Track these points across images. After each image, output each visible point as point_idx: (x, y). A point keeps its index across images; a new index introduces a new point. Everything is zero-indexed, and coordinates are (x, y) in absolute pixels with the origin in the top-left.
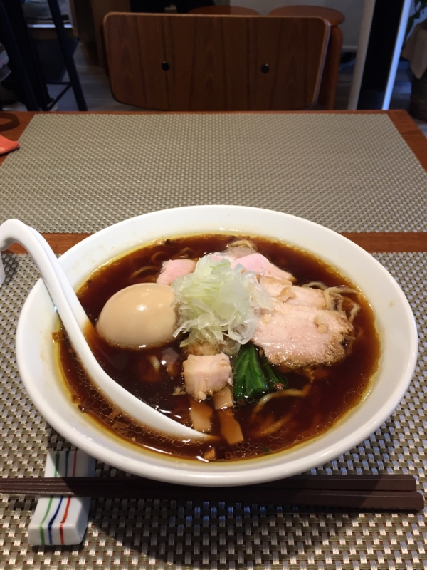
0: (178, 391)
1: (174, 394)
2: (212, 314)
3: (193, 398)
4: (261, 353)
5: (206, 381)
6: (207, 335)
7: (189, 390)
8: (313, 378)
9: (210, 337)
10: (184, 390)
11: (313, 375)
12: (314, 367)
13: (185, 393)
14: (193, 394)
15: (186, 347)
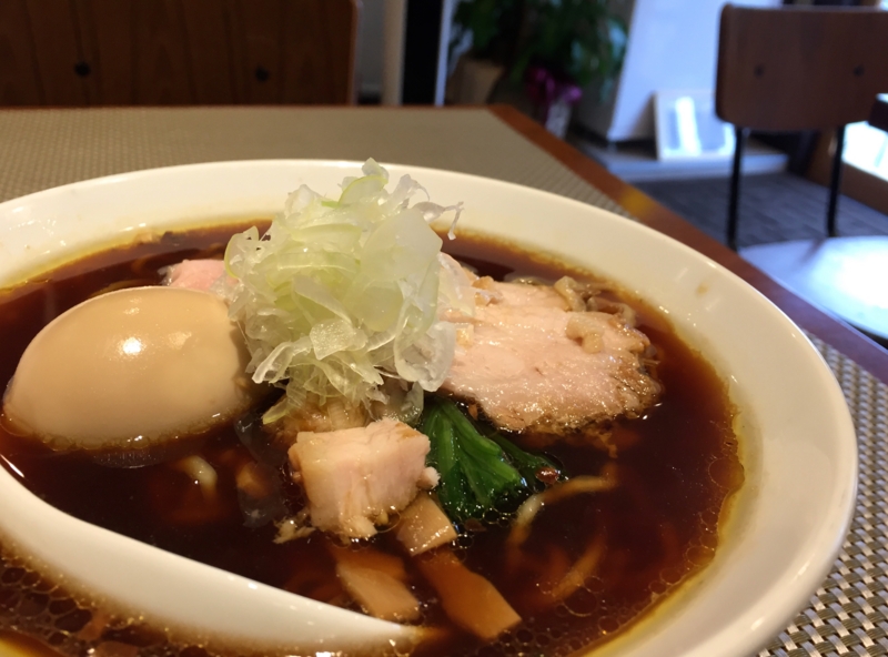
0: (289, 528)
1: (280, 540)
2: (347, 320)
3: (337, 539)
4: (473, 410)
5: (367, 484)
6: (337, 380)
7: (320, 519)
8: (613, 448)
9: (346, 382)
10: (307, 522)
11: (611, 441)
12: (606, 425)
13: (309, 530)
14: (337, 528)
15: (281, 424)
